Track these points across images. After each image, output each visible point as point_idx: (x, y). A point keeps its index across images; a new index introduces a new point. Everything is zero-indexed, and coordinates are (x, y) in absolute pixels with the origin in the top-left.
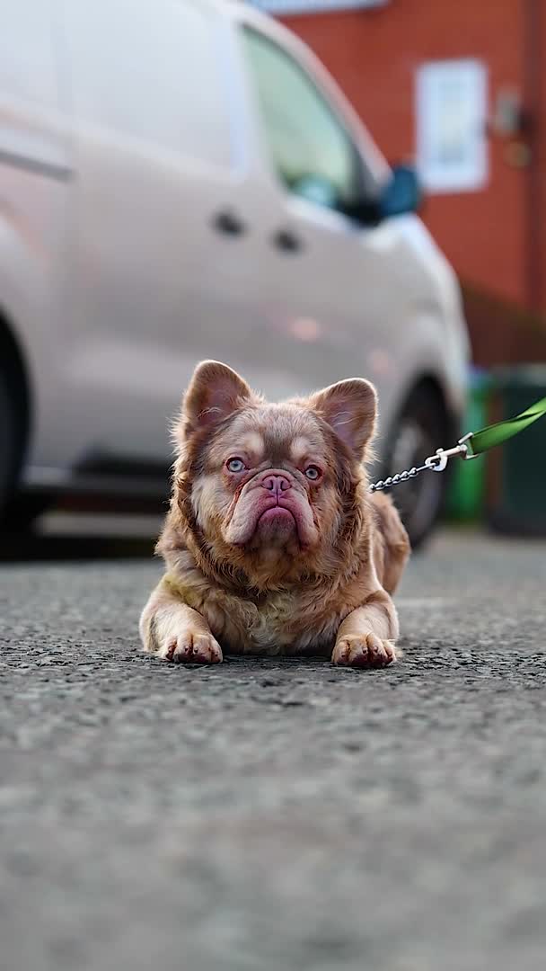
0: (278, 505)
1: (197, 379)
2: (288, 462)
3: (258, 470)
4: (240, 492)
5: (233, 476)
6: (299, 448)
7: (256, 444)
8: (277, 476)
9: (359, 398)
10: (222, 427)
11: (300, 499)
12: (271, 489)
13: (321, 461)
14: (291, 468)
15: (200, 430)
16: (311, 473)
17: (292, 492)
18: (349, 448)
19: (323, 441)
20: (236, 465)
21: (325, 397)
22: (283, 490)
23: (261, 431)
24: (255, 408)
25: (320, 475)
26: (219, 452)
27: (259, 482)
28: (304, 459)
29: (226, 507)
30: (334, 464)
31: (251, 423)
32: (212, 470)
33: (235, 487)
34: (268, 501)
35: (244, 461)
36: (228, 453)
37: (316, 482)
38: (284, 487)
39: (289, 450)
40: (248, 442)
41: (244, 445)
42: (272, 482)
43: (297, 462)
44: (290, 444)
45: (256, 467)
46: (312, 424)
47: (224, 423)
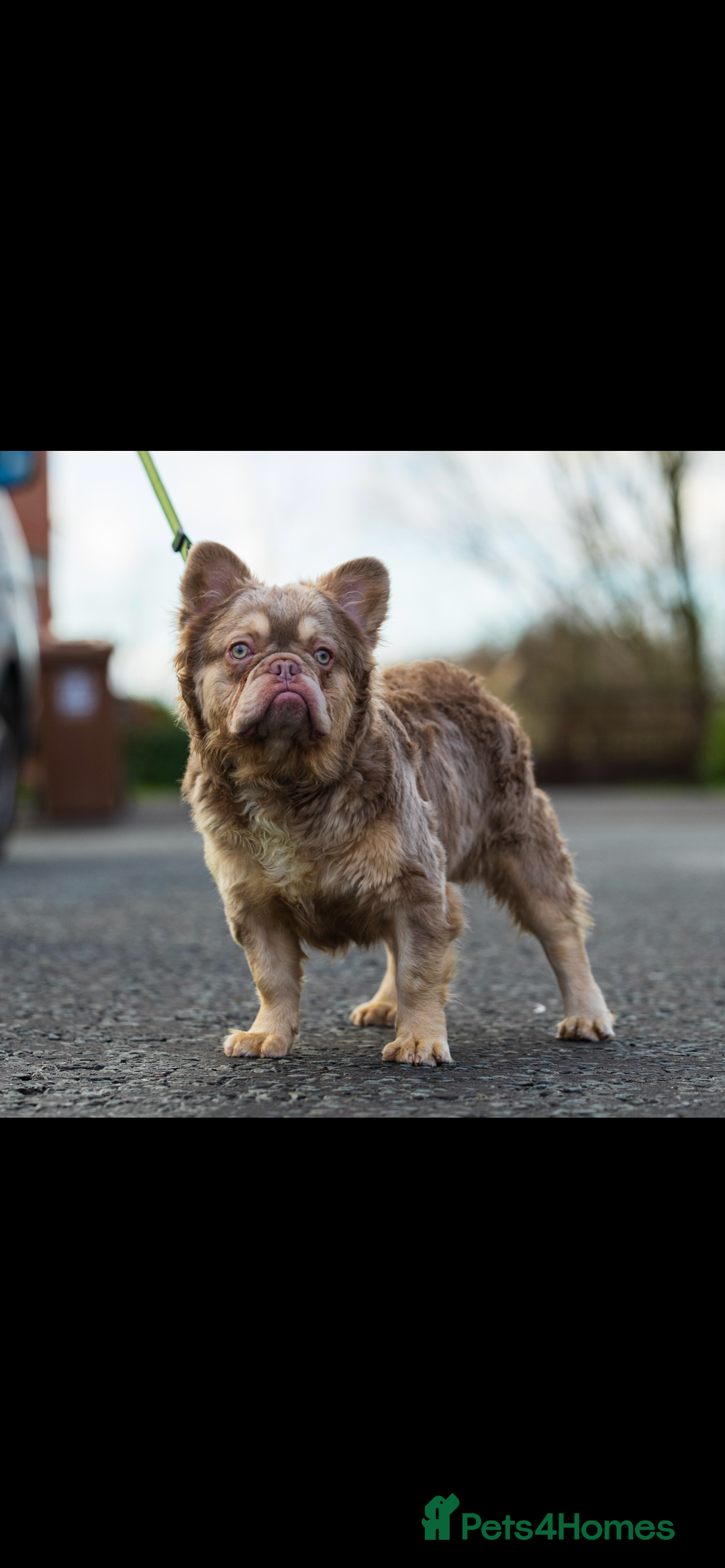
0: (288, 690)
1: (193, 560)
2: (296, 644)
3: (263, 654)
4: (246, 680)
5: (237, 665)
6: (307, 628)
7: (261, 624)
8: (285, 659)
9: (370, 578)
10: (221, 612)
11: (311, 682)
12: (279, 674)
13: (330, 642)
14: (300, 651)
15: (196, 617)
16: (323, 656)
17: (303, 677)
18: (363, 631)
19: (332, 621)
20: (240, 651)
21: (334, 575)
22: (292, 675)
23: (265, 610)
24: (255, 589)
25: (331, 658)
26: (221, 637)
27: (265, 668)
28: (312, 640)
29: (228, 699)
30: (345, 646)
31: (253, 603)
32: (213, 657)
33: (238, 676)
34: (277, 687)
35: (248, 647)
36: (229, 638)
37: (327, 668)
38: (293, 672)
39: (296, 630)
40: (251, 623)
41: (247, 627)
42: (279, 667)
43: (305, 644)
44: (298, 623)
45: (261, 651)
46: (318, 603)
47: (222, 607)
